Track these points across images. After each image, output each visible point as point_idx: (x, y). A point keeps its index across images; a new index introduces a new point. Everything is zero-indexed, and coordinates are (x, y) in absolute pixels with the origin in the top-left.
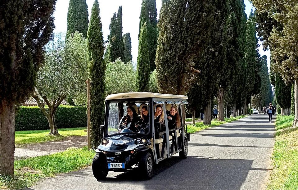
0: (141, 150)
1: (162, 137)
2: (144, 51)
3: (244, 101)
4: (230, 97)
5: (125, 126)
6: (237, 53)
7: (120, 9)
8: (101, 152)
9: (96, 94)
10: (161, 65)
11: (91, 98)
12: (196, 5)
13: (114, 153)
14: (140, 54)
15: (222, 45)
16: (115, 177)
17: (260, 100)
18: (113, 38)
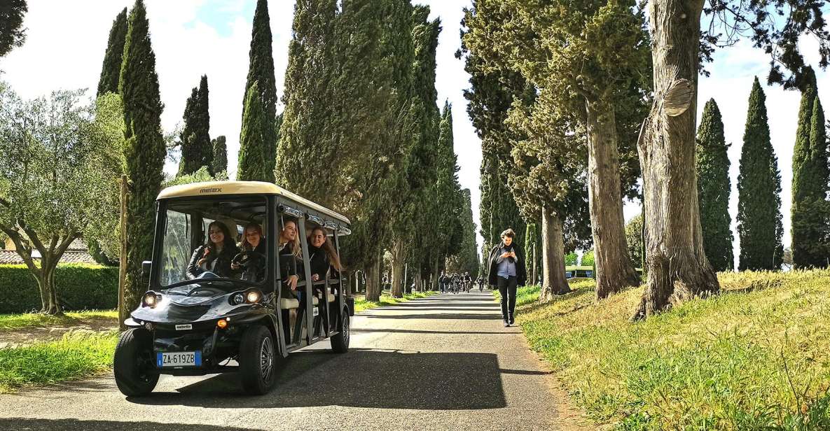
0: (244, 318)
1: (295, 297)
2: (254, 138)
3: (434, 264)
4: (411, 253)
5: (204, 267)
6: (427, 171)
7: (204, 81)
8: (138, 324)
9: (141, 212)
10: (288, 177)
11: (130, 220)
12: (360, 65)
13: (173, 326)
14: (245, 143)
15: (402, 152)
16: (176, 391)
17: (459, 267)
18: (190, 137)
